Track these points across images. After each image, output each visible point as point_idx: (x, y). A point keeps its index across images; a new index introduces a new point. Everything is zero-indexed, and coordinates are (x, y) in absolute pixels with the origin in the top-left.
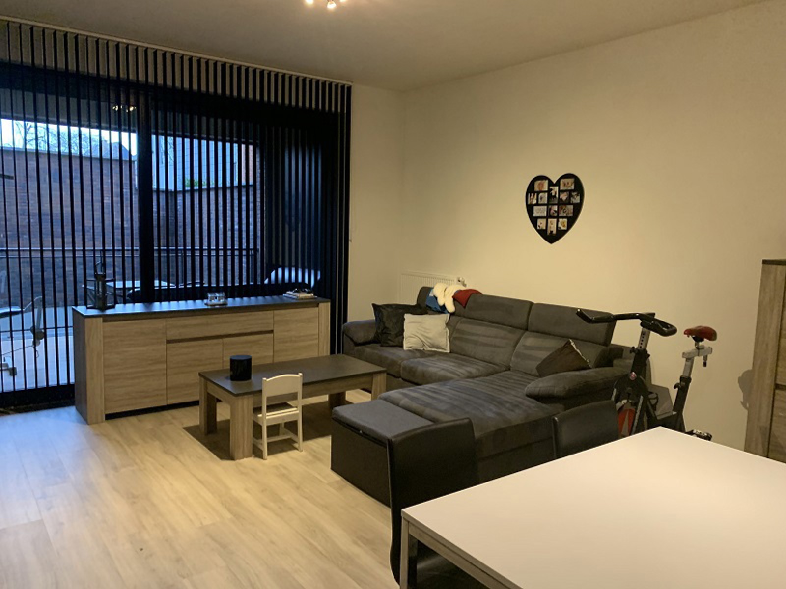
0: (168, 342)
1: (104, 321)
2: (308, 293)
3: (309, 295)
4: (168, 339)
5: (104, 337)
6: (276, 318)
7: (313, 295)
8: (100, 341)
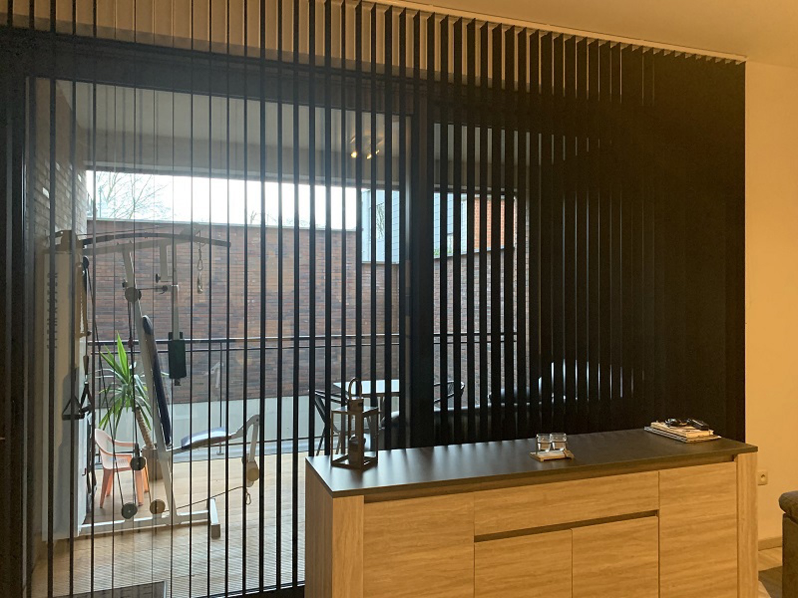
0: (477, 539)
1: (366, 501)
2: (704, 429)
3: (706, 433)
4: (476, 535)
5: (365, 533)
6: (663, 486)
7: (711, 432)
8: (359, 543)
